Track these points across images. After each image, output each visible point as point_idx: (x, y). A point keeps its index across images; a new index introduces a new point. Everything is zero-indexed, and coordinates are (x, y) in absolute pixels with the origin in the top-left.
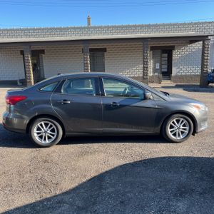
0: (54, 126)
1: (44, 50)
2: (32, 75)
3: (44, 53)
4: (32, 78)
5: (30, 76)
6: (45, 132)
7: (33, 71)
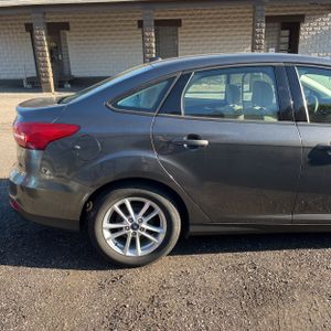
0: (158, 211)
1: (67, 24)
2: (50, 69)
3: (68, 29)
4: (51, 74)
5: (46, 72)
6: (135, 227)
7: (51, 61)
